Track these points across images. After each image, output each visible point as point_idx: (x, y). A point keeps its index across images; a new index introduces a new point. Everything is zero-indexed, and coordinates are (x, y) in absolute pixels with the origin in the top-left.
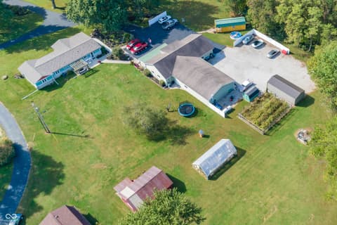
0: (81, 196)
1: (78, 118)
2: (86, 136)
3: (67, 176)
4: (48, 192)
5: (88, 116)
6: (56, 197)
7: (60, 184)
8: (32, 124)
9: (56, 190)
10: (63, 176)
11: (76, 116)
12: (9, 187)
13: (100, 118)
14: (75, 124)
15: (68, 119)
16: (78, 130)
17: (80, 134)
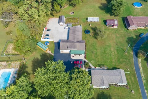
0: (125, 32)
1: (115, 51)
2: (116, 44)
3: (126, 38)
4: (132, 37)
5: (112, 50)
6: (131, 35)
7: (129, 37)
8: (130, 60)
9: (130, 37)
10: (127, 38)
11: (116, 52)
12: (142, 45)
13: (109, 47)
14: (117, 50)
15: (118, 53)
16: (117, 48)
17: (117, 46)
